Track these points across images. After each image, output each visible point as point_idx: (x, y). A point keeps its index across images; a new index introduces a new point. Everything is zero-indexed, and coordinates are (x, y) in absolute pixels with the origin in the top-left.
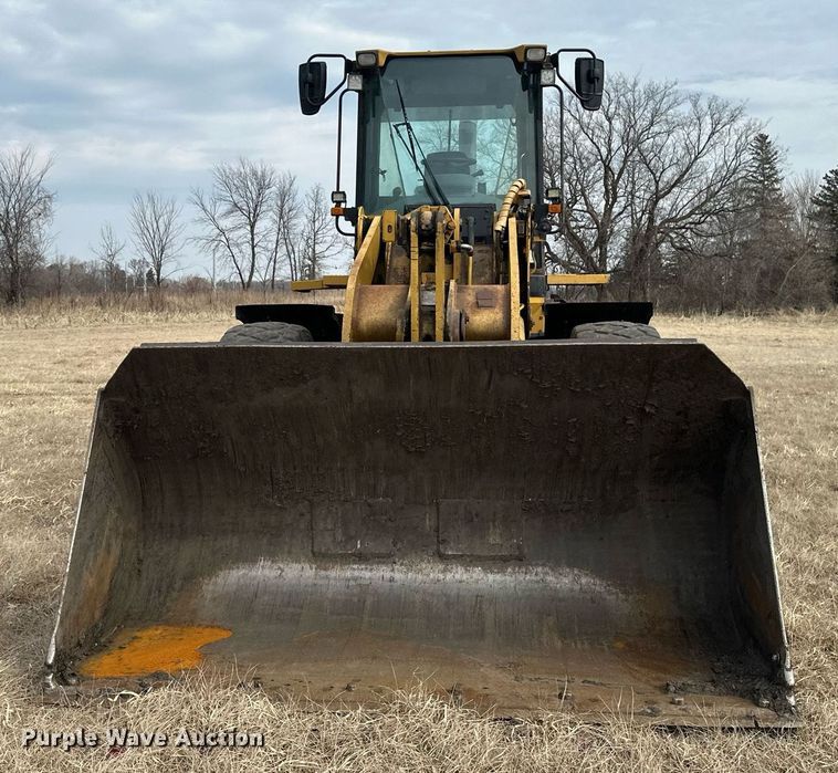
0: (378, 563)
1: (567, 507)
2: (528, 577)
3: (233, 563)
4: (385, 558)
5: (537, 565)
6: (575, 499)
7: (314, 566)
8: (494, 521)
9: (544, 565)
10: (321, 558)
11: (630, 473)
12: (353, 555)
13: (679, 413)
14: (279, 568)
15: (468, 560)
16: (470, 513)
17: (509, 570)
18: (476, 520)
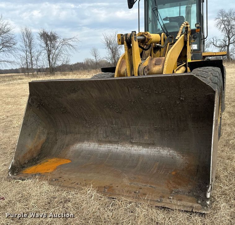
0: (115, 143)
1: (166, 129)
2: (155, 150)
3: (78, 142)
4: (116, 142)
5: (158, 146)
6: (169, 127)
7: (98, 144)
8: (146, 133)
9: (160, 146)
10: (100, 142)
11: (185, 119)
12: (108, 141)
13: (193, 100)
14: (89, 144)
15: (139, 144)
16: (139, 130)
17: (150, 147)
18: (141, 132)
